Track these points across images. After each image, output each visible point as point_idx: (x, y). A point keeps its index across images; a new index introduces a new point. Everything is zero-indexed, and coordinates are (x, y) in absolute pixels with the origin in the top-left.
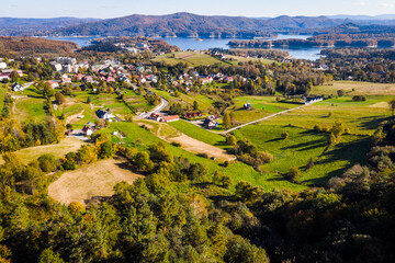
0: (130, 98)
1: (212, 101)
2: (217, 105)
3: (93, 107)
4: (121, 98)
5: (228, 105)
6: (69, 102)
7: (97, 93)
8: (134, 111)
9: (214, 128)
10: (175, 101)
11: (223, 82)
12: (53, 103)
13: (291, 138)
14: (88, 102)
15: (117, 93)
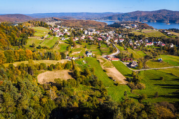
0: (103, 48)
1: (145, 55)
2: (146, 57)
3: (86, 50)
4: (99, 47)
5: (151, 58)
6: (78, 46)
7: (91, 44)
8: (102, 53)
9: (133, 68)
10: (124, 52)
11: (158, 46)
12: (72, 46)
13: (165, 80)
14: (85, 48)
15: (99, 45)
